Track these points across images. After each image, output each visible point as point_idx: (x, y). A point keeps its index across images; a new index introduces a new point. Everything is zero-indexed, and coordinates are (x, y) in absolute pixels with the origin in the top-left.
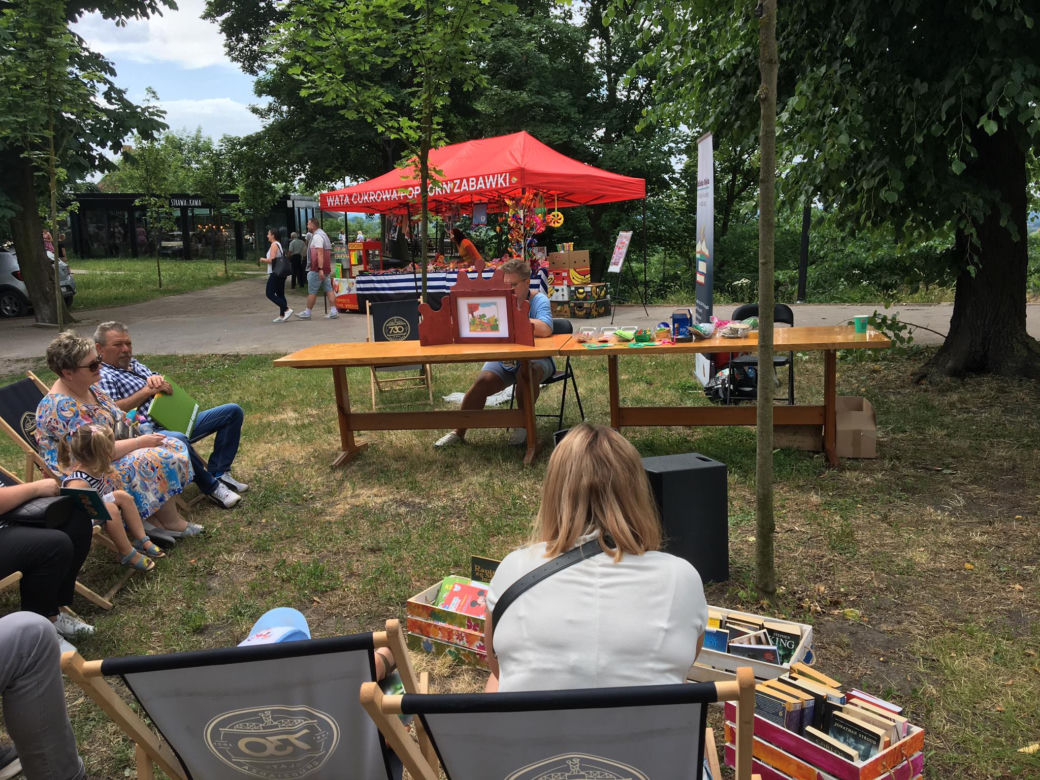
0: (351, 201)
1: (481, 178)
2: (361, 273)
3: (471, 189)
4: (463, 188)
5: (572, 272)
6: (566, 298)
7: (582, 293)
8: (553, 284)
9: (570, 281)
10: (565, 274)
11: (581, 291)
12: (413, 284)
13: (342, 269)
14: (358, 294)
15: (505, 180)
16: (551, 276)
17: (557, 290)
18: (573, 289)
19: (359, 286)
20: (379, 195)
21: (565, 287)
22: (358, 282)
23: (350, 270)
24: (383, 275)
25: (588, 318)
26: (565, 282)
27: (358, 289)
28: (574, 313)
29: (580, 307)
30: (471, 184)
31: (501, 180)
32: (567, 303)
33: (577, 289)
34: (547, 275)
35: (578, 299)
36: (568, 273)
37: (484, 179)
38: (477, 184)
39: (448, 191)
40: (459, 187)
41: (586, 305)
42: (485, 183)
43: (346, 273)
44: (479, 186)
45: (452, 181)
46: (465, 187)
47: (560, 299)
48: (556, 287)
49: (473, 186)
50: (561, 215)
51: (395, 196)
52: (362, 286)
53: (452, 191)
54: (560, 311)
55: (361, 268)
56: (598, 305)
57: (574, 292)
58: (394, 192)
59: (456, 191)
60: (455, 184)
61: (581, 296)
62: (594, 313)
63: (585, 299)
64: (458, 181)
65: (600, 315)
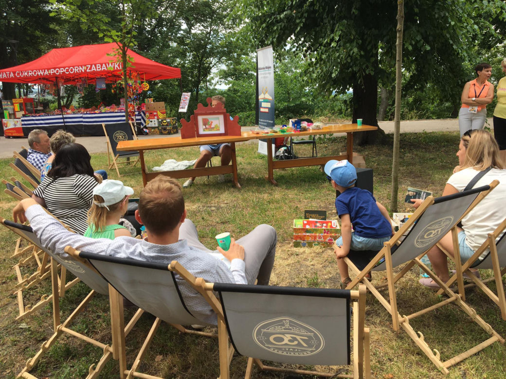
0: (15, 76)
1: (104, 65)
2: (24, 116)
3: (98, 70)
4: (92, 70)
5: (158, 112)
6: (157, 125)
7: (165, 123)
8: (149, 118)
9: (158, 117)
10: (155, 113)
11: (165, 121)
12: (62, 121)
13: (9, 114)
14: (23, 128)
15: (119, 66)
16: (147, 114)
17: (151, 122)
18: (160, 120)
19: (23, 123)
20: (35, 72)
21: (156, 120)
22: (23, 121)
23: (14, 114)
24: (39, 116)
25: (169, 134)
26: (156, 117)
27: (23, 125)
28: (162, 133)
29: (165, 129)
30: (97, 67)
31: (116, 66)
32: (158, 127)
33: (162, 120)
34: (145, 114)
35: (163, 125)
36: (157, 113)
37: (106, 65)
38: (101, 67)
39: (83, 71)
40: (90, 69)
41: (168, 128)
42: (107, 67)
43: (13, 115)
44: (103, 69)
45: (85, 65)
46: (93, 68)
47: (153, 126)
48: (151, 120)
49: (99, 69)
50: (148, 85)
51: (46, 73)
52: (26, 123)
53: (85, 71)
54: (153, 132)
55: (23, 113)
56: (174, 128)
57: (161, 122)
58: (46, 70)
59: (88, 71)
60: (87, 68)
61: (165, 124)
62: (172, 132)
63: (167, 125)
64: (89, 66)
65: (175, 133)
